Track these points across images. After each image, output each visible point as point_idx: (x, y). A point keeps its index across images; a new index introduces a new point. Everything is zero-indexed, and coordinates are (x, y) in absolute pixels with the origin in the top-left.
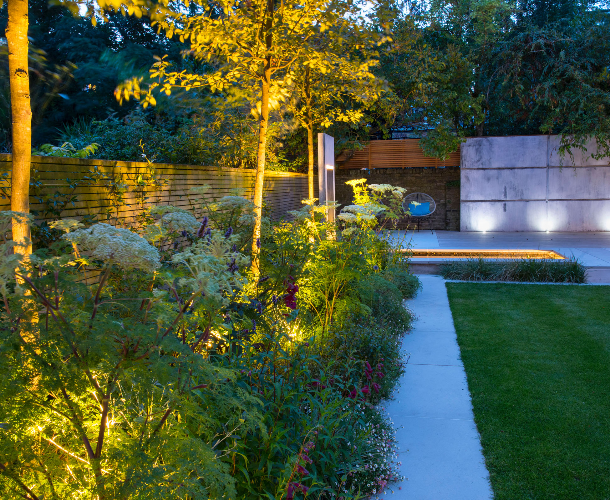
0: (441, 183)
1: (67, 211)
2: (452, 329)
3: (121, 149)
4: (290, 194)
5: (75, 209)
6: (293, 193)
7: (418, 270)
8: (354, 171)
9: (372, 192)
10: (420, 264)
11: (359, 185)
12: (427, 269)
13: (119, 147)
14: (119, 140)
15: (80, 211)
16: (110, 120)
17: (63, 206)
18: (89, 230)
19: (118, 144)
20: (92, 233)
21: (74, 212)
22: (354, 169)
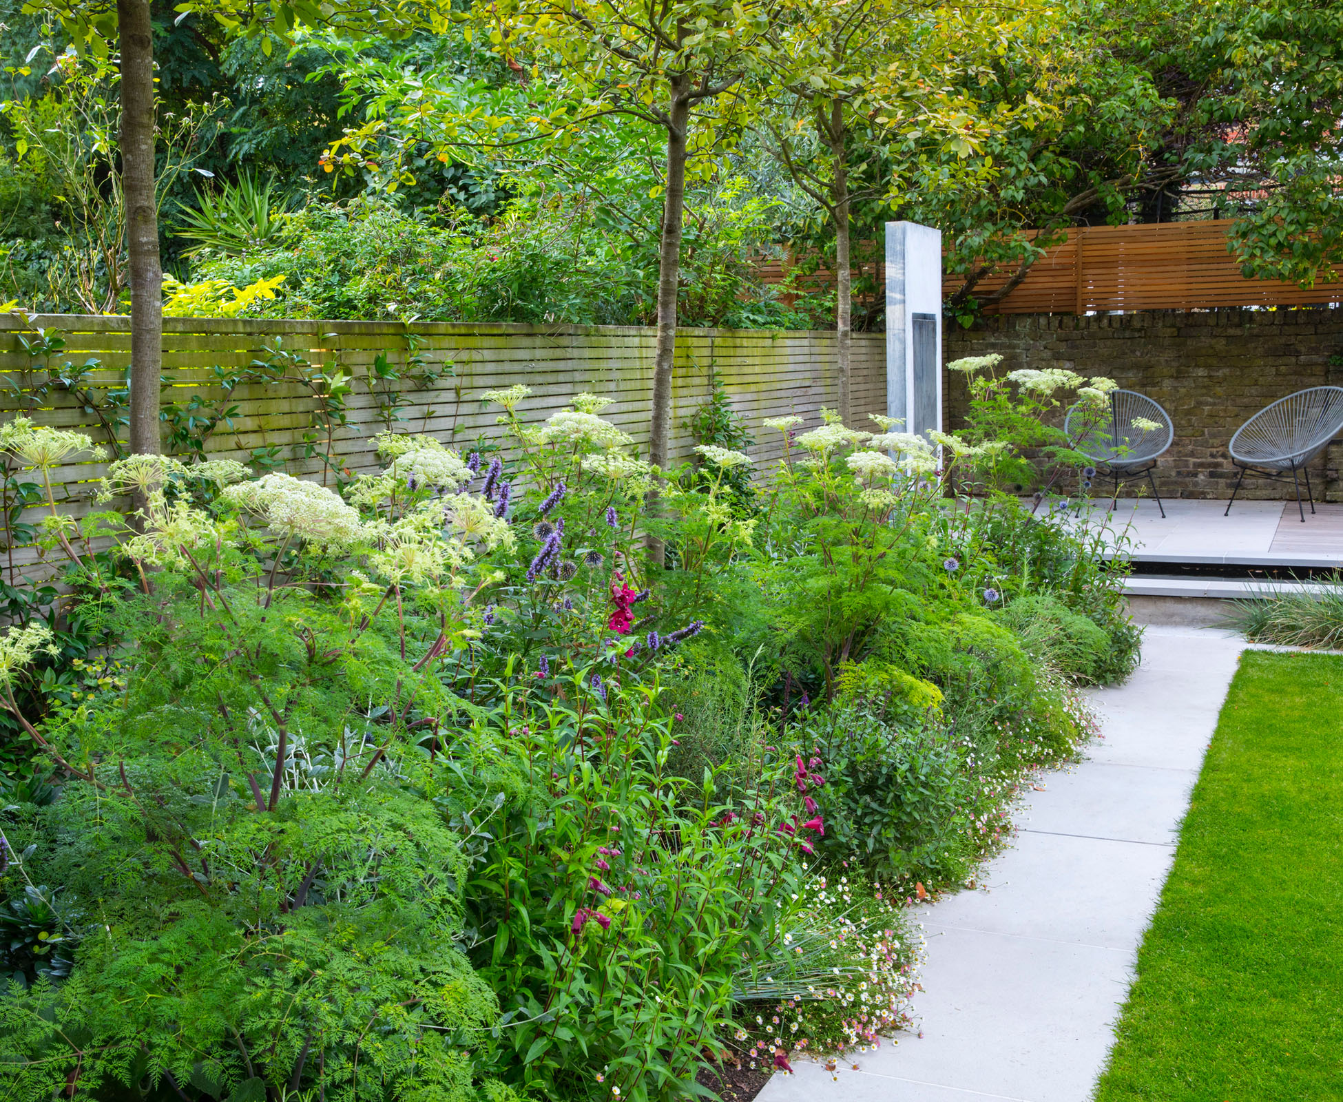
0: (1315, 358)
1: (218, 439)
2: (1195, 761)
3: (341, 284)
4: (811, 391)
5: (233, 433)
6: (821, 390)
7: (1172, 615)
8: (1029, 321)
9: (1022, 390)
10: (1180, 597)
11: (983, 372)
12: (1201, 611)
13: (336, 279)
14: (336, 261)
15: (244, 440)
16: (311, 210)
17: (208, 428)
18: (260, 482)
19: (333, 271)
20: (263, 487)
21: (232, 441)
22: (1030, 315)
